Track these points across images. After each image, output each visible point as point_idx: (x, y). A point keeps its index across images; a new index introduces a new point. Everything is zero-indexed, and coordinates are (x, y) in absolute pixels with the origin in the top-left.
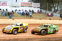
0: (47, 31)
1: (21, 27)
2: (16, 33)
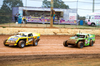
0: (84, 43)
1: (30, 37)
2: (23, 46)
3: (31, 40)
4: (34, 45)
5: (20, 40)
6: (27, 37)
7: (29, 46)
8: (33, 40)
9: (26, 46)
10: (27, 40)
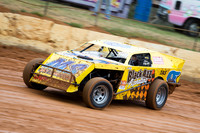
2: (101, 99)
3: (142, 80)
4: (149, 105)
5: (97, 72)
6: (125, 67)
7: (127, 103)
8: (151, 83)
9: (114, 103)
10: (125, 77)
